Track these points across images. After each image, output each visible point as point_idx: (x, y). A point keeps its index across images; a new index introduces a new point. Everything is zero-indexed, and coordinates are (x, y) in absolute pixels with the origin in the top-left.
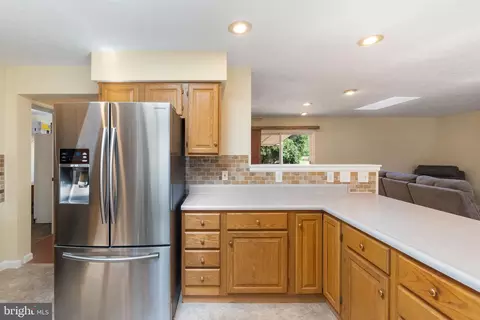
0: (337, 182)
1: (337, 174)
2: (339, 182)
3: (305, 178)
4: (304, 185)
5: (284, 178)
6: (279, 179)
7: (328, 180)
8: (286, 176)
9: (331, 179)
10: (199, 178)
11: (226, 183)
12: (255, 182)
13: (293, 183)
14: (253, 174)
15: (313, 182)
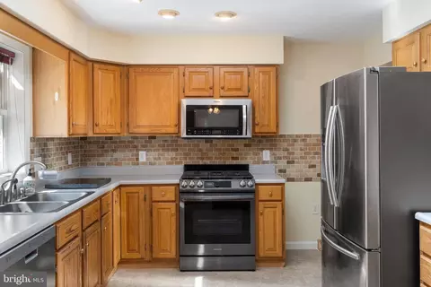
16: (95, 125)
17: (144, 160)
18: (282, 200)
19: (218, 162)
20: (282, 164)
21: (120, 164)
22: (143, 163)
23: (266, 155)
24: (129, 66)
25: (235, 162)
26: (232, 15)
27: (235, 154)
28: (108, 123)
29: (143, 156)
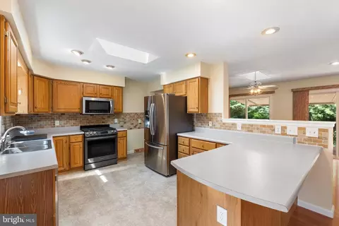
0: (284, 134)
1: (284, 128)
2: (286, 134)
3: (258, 129)
4: (256, 133)
5: (242, 128)
6: (239, 128)
7: (276, 132)
8: (243, 126)
9: (278, 130)
10: (200, 124)
11: (211, 127)
12: (225, 129)
13: (248, 131)
14: (224, 124)
15: (264, 132)
16: (34, 107)
17: (58, 125)
18: (126, 136)
19: (96, 124)
20: (122, 124)
21: (43, 127)
22: (57, 126)
23: (116, 121)
24: (53, 80)
25: (103, 124)
26: (113, 67)
27: (104, 121)
28: (41, 106)
29: (57, 123)
